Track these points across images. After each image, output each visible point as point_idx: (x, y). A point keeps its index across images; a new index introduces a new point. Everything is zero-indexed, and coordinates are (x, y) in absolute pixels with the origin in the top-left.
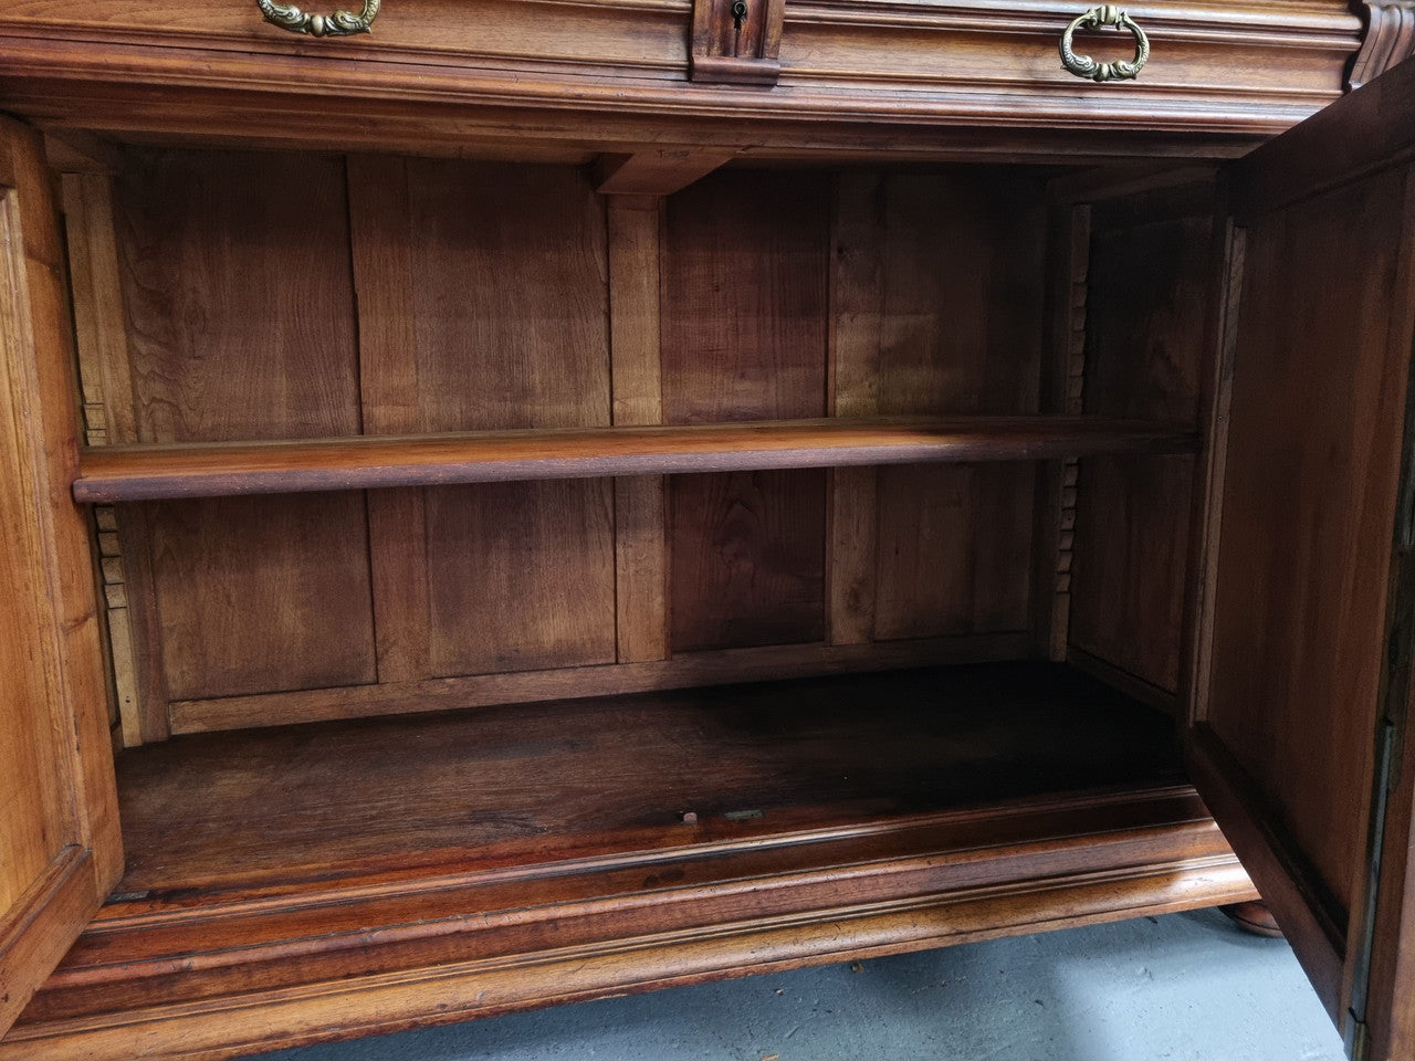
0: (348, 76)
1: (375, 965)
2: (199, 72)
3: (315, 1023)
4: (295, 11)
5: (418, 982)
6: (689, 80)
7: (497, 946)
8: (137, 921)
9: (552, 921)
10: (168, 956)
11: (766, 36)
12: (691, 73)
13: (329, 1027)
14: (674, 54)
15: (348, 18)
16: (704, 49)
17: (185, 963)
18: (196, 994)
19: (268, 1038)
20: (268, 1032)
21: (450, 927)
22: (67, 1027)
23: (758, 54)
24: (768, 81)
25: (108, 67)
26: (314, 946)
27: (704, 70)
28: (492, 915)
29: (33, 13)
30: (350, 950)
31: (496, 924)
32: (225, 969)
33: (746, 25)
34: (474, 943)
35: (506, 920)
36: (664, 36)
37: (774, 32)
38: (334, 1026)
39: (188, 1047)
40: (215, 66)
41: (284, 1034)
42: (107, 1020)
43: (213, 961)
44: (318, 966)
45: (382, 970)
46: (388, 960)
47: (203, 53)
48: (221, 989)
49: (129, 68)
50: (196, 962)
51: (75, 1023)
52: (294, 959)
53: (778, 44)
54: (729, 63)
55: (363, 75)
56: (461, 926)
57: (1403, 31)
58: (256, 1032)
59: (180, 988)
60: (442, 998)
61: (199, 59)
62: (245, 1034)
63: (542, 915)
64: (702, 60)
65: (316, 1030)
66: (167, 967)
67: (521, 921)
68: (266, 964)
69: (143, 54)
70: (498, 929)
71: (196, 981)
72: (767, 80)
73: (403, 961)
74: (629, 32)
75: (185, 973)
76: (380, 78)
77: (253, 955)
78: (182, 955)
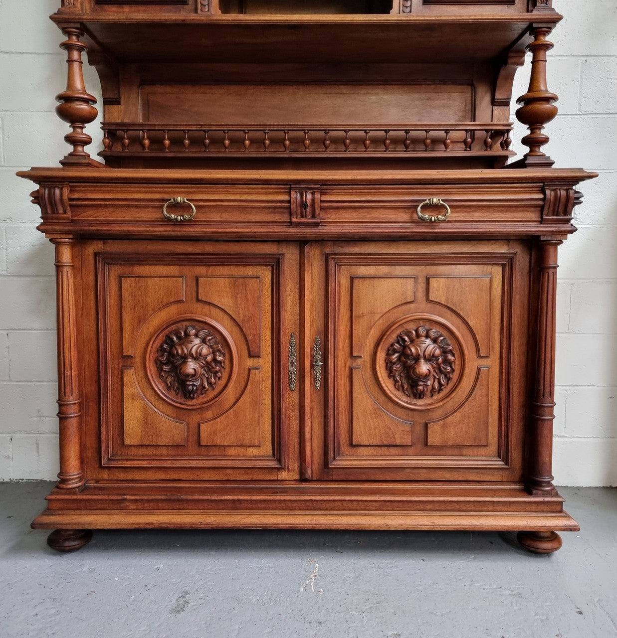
0: (187, 230)
1: (182, 507)
2: (147, 231)
3: (161, 521)
4: (173, 216)
5: (194, 514)
6: (291, 225)
7: (221, 507)
8: (113, 485)
9: (239, 500)
10: (120, 495)
11: (315, 212)
12: (291, 224)
13: (164, 523)
14: (285, 218)
15: (187, 217)
16: (295, 216)
17: (125, 497)
18: (127, 508)
19: (147, 524)
20: (147, 522)
21: (206, 497)
22: (91, 512)
23: (313, 217)
24: (318, 225)
25: (124, 231)
26: (163, 497)
27: (295, 222)
28: (219, 495)
29: (106, 217)
30: (174, 501)
31: (220, 498)
32: (136, 501)
33: (309, 210)
34: (213, 504)
35: (224, 498)
36: (283, 213)
37: (318, 211)
38: (167, 523)
39: (124, 523)
40: (152, 229)
41: (152, 523)
42: (102, 512)
43: (133, 498)
44: (164, 505)
45: (183, 509)
46: (185, 506)
47: (148, 225)
48: (135, 507)
49: (129, 231)
50: (128, 497)
51: (93, 511)
52: (157, 501)
53: (319, 214)
54: (303, 220)
55: (191, 230)
56: (209, 497)
57: (561, 198)
58: (144, 522)
59: (123, 505)
60: (201, 520)
61: (148, 227)
62: (140, 522)
63: (235, 498)
64: (294, 220)
65: (161, 523)
66: (120, 498)
67: (228, 499)
68: (149, 501)
69: (133, 227)
70: (221, 500)
71: (128, 504)
72: (316, 225)
73: (190, 507)
74: (271, 213)
75: (125, 500)
76: (196, 230)
77: (145, 497)
78: (125, 495)
